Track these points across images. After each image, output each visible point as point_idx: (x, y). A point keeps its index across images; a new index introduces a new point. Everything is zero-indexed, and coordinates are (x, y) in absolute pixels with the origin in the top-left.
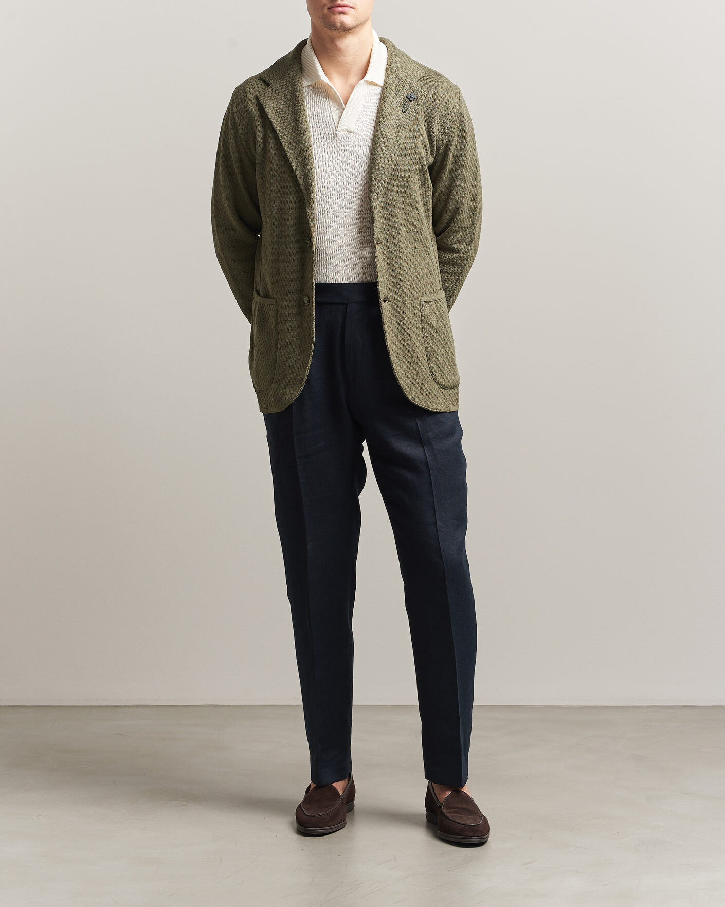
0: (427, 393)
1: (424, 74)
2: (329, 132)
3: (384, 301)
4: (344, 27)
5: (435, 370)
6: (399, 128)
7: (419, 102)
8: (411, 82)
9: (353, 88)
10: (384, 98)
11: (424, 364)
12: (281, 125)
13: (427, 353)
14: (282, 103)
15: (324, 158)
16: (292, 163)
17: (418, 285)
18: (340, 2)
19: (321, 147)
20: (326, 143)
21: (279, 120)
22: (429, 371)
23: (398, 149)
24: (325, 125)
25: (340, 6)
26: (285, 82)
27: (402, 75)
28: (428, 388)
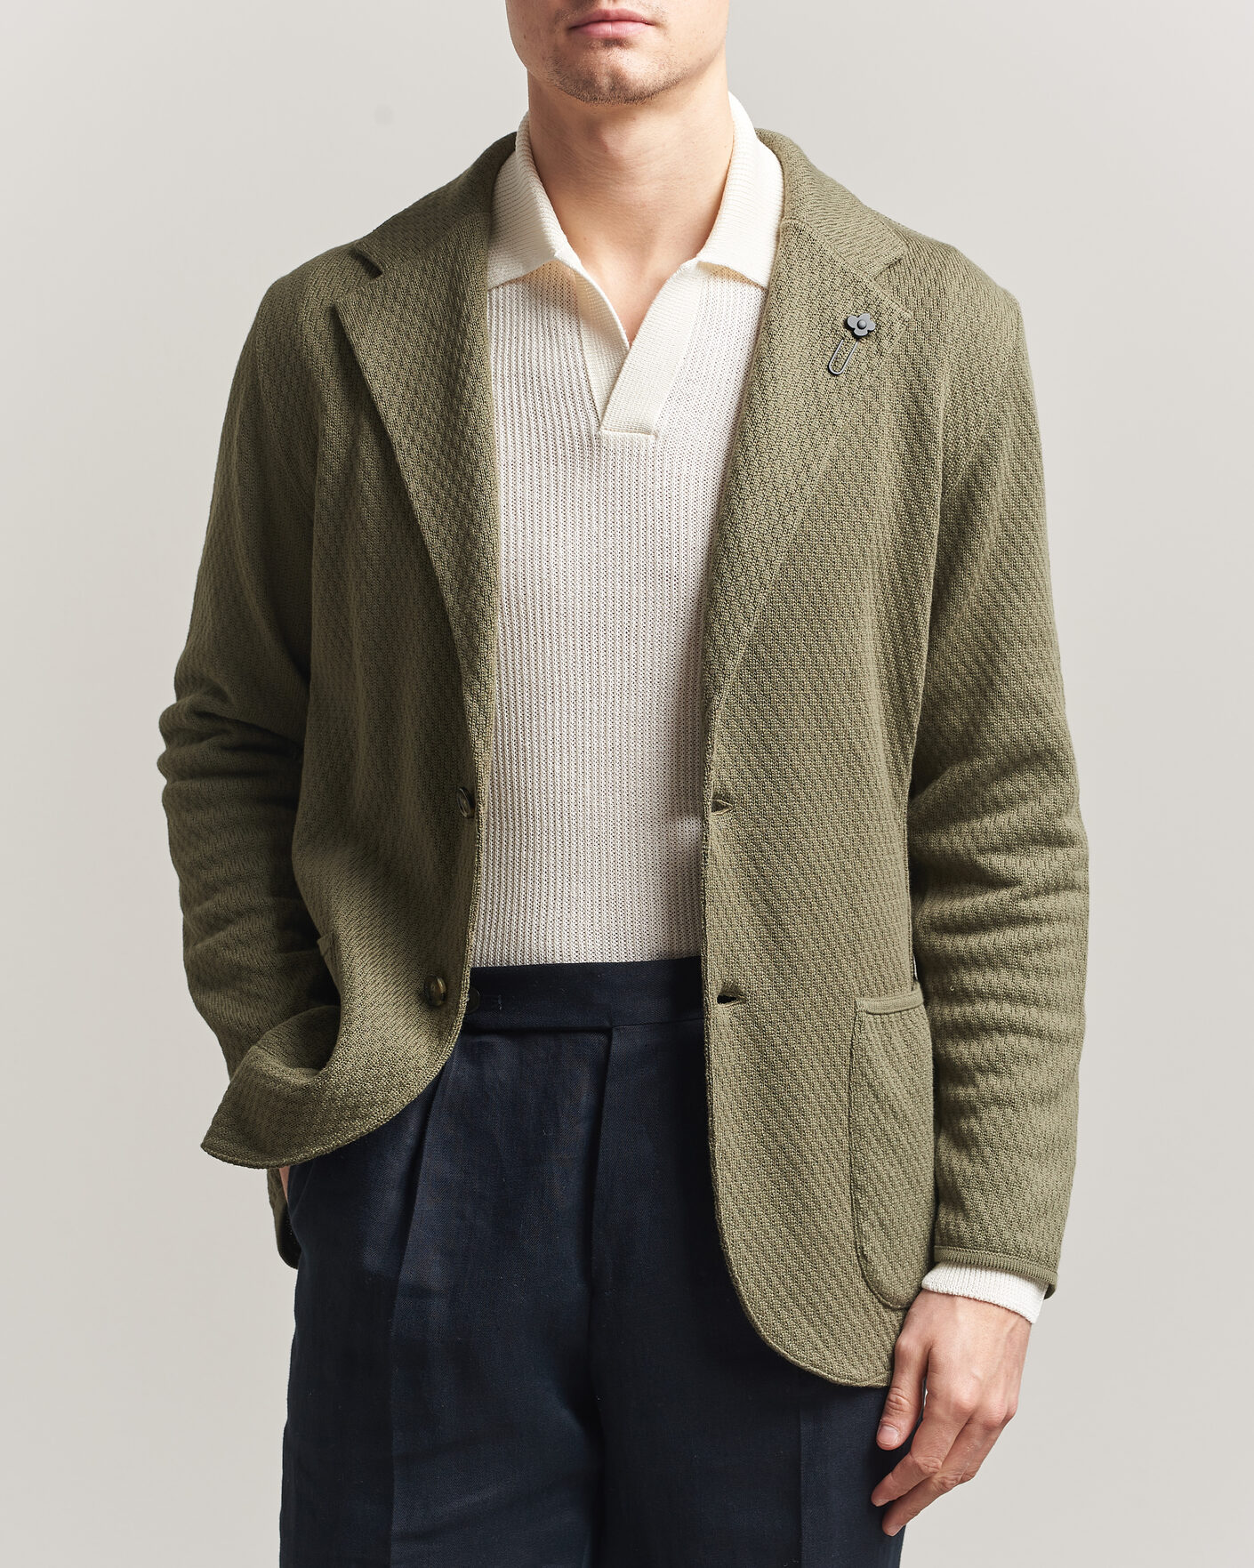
0: (830, 1320)
1: (901, 250)
2: (575, 432)
3: (723, 999)
4: (624, 88)
5: (873, 1246)
6: (816, 424)
7: (885, 343)
8: (860, 274)
9: (660, 284)
10: (769, 323)
11: (838, 1220)
12: (405, 409)
13: (855, 1186)
14: (414, 334)
15: (553, 517)
16: (429, 537)
17: (854, 953)
18: (605, 5)
19: (544, 481)
20: (561, 466)
21: (400, 391)
22: (849, 1246)
23: (808, 492)
24: (563, 410)
25: (606, 18)
26: (429, 265)
27: (830, 252)
28: (833, 1303)
